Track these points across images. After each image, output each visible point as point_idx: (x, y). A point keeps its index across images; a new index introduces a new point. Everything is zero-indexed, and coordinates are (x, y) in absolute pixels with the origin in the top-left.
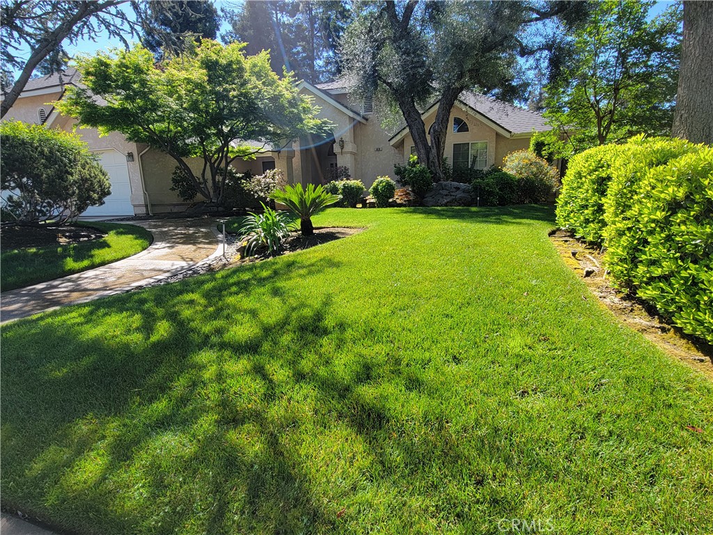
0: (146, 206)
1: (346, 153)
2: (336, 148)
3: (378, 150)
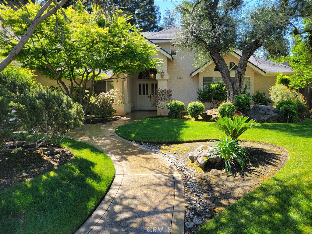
1: (165, 80)
2: (158, 77)
3: (180, 78)
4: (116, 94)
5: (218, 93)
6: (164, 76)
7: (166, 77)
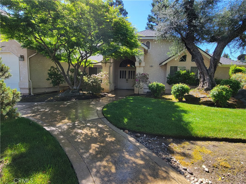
0: (30, 89)
1: (142, 67)
2: (137, 64)
3: (152, 66)
4: (104, 76)
5: (186, 78)
6: (141, 63)
7: (143, 64)
